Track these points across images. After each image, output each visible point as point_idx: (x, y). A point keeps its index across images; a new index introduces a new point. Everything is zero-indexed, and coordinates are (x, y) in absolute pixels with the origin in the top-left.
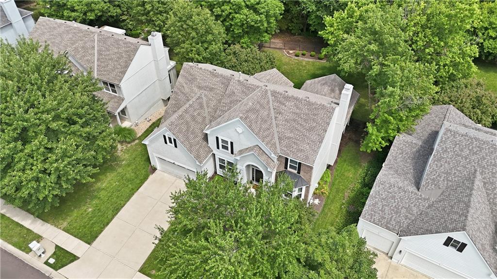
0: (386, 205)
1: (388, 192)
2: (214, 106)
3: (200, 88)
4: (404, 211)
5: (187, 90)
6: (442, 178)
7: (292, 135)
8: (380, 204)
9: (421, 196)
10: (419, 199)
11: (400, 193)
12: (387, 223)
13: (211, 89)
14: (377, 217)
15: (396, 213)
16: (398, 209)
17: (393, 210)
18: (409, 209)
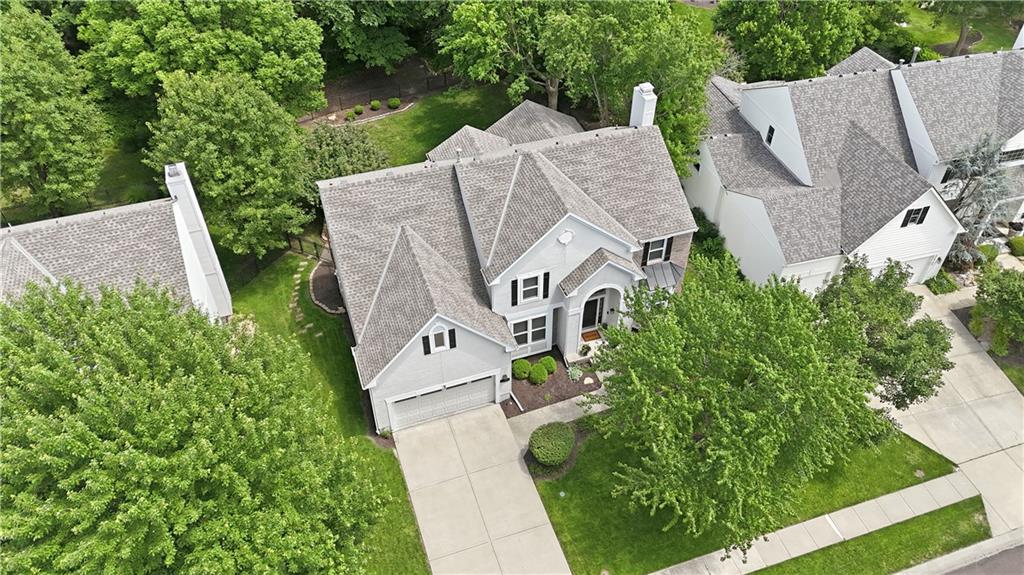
0: (801, 228)
1: (789, 209)
2: (446, 238)
3: (392, 220)
4: (823, 220)
5: (367, 238)
6: (826, 153)
7: (631, 203)
8: (795, 233)
9: (824, 189)
10: (826, 194)
11: (802, 201)
12: (821, 248)
13: (419, 211)
14: (804, 250)
15: (819, 228)
16: (816, 222)
17: (813, 228)
18: (826, 215)
